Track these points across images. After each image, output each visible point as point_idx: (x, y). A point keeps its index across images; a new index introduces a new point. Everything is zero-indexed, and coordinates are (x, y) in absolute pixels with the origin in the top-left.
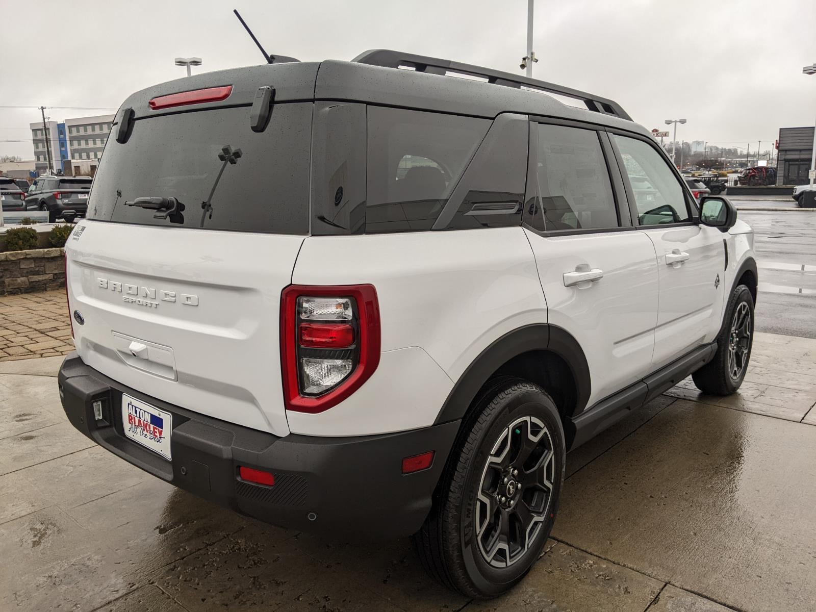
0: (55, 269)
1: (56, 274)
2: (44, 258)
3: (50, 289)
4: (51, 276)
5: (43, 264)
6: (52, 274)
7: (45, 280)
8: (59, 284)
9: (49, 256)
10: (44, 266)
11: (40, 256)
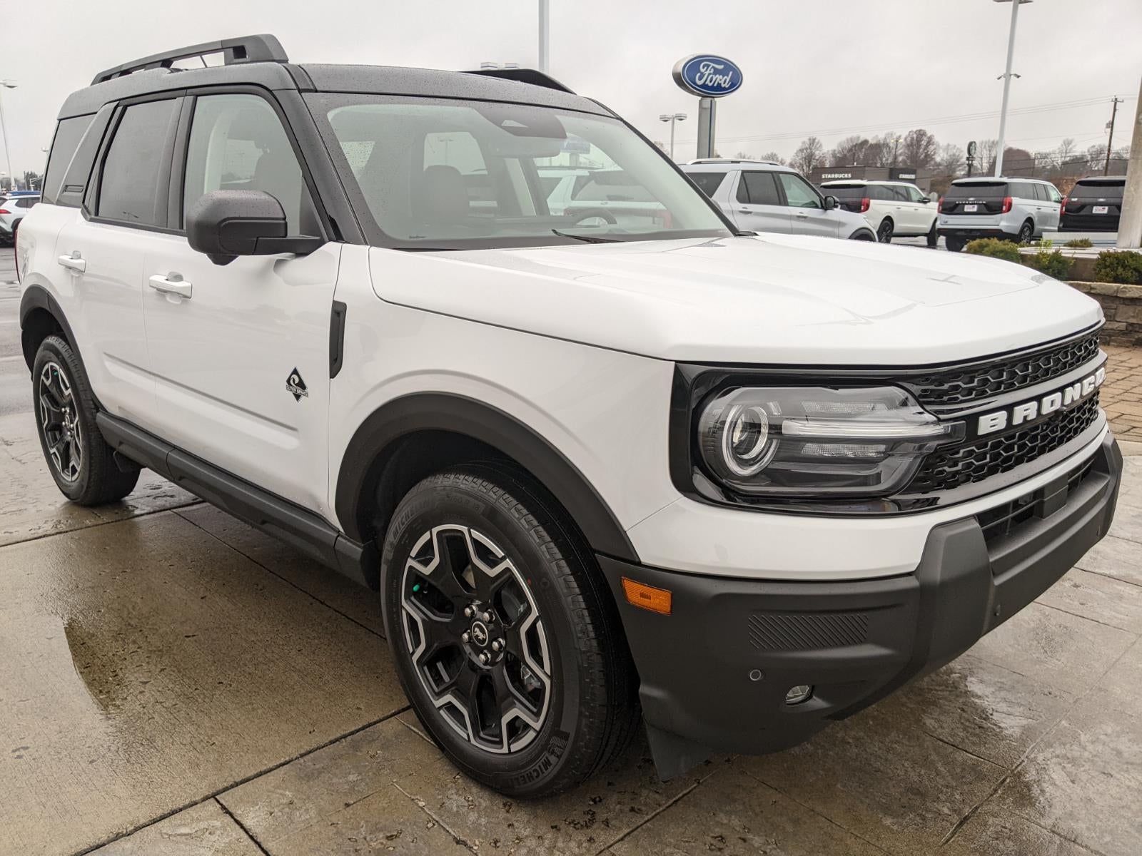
0: (1133, 317)
1: (1132, 324)
2: (1117, 297)
3: (1115, 344)
4: (1122, 326)
5: (1114, 306)
6: (1125, 324)
7: (1112, 329)
8: (1134, 340)
9: (1124, 296)
10: (1115, 309)
11: (1110, 292)
